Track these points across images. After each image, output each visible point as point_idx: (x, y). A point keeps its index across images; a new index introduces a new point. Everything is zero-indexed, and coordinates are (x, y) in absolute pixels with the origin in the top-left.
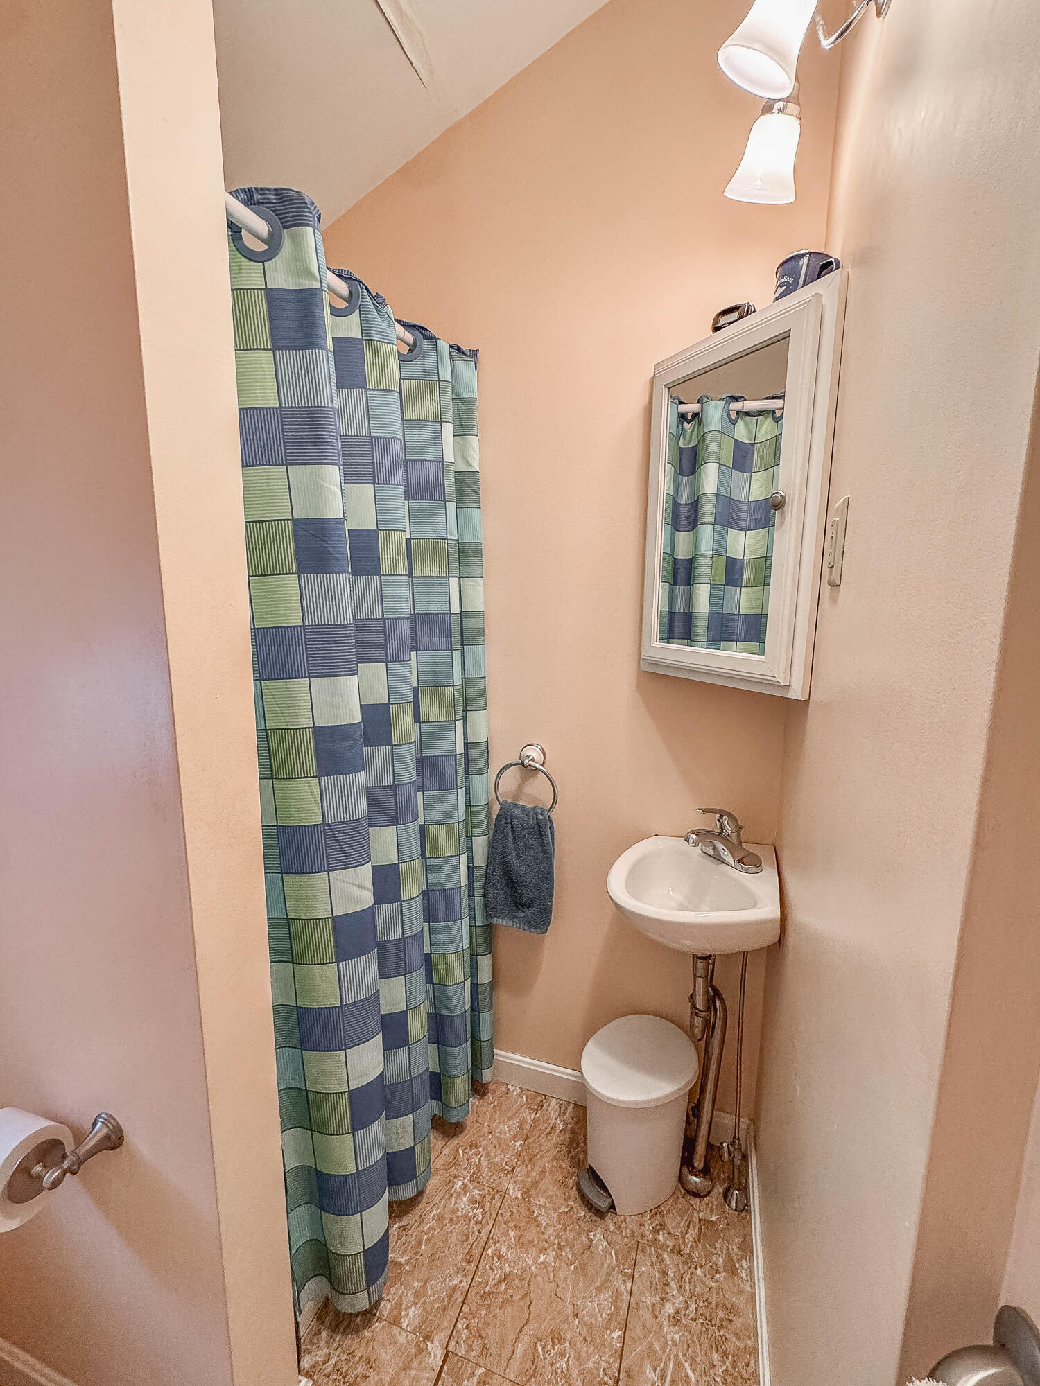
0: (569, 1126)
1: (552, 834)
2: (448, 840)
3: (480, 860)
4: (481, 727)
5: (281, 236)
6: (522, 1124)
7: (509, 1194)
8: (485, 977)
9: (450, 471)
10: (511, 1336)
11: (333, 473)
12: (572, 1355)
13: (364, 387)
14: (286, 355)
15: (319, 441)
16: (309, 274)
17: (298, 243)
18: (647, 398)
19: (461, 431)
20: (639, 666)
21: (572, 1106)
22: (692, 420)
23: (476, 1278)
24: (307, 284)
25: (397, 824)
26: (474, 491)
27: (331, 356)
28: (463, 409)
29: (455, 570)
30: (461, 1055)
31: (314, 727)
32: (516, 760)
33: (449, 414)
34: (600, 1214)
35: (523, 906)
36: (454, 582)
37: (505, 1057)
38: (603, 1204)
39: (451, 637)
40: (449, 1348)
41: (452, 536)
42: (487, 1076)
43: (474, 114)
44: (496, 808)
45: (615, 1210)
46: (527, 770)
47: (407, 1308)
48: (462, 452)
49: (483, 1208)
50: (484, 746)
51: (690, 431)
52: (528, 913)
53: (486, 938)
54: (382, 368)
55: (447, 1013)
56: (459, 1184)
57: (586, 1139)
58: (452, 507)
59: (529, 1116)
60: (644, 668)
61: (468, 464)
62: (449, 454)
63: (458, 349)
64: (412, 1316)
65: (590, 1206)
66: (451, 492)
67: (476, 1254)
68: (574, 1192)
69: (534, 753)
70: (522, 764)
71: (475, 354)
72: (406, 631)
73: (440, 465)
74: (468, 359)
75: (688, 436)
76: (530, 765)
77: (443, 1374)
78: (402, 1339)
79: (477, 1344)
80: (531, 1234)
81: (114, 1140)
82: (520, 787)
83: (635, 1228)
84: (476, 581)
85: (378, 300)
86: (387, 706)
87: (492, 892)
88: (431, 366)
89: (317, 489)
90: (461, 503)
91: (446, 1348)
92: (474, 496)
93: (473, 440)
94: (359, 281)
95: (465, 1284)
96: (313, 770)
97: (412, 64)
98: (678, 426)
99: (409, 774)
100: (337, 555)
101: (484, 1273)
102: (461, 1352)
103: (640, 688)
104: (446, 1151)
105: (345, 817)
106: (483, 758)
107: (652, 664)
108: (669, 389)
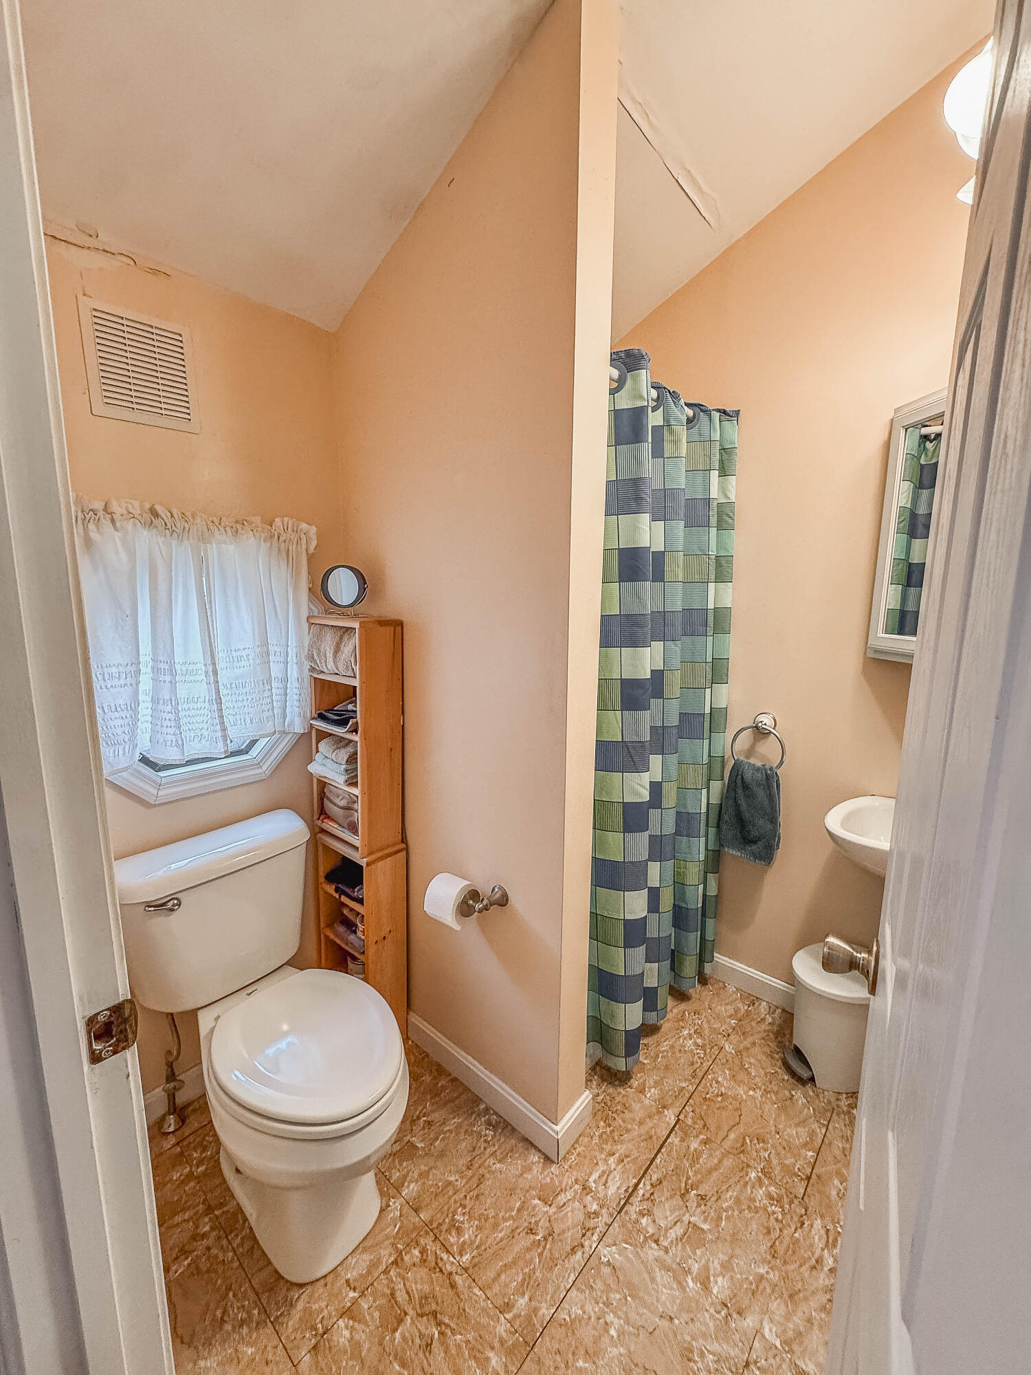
0: (777, 1022)
1: (778, 786)
2: (695, 776)
3: (715, 800)
4: (723, 695)
5: (626, 376)
6: (737, 1011)
7: (725, 1048)
8: (712, 891)
9: (714, 505)
10: (726, 1128)
11: (646, 517)
12: (773, 1151)
13: (663, 457)
14: (623, 448)
15: (638, 499)
16: (641, 397)
17: (636, 380)
18: (887, 434)
19: (724, 473)
20: (865, 654)
21: (779, 1011)
22: (934, 439)
23: (699, 1088)
24: (639, 404)
25: (663, 754)
26: (730, 517)
27: (650, 445)
28: (725, 456)
29: (712, 577)
30: (693, 938)
31: (621, 679)
32: (751, 723)
33: (717, 465)
34: (802, 1081)
35: (750, 841)
36: (712, 586)
37: (724, 960)
38: (805, 1074)
39: (706, 627)
40: (680, 1117)
41: (713, 552)
42: (708, 968)
43: (748, 235)
44: (730, 764)
45: (815, 1083)
46: (760, 733)
47: (650, 1088)
48: (723, 490)
49: (705, 1051)
50: (724, 711)
51: (932, 449)
52: (754, 847)
53: (714, 862)
54: (676, 442)
55: (684, 905)
56: (686, 1032)
57: (792, 1033)
58: (713, 531)
59: (743, 1009)
60: (871, 655)
61: (726, 497)
62: (714, 493)
63: (724, 412)
64: (653, 1093)
65: (793, 1074)
66: (713, 521)
67: (700, 1074)
68: (779, 1063)
69: (767, 721)
70: (757, 727)
71: (737, 413)
72: (679, 622)
73: (708, 501)
74: (733, 419)
75: (930, 454)
76: (763, 728)
77: (676, 1129)
78: (647, 1102)
79: (701, 1123)
80: (742, 1076)
81: (503, 901)
82: (753, 747)
83: (833, 1100)
84: (727, 586)
85: (675, 395)
86: (662, 671)
87: (724, 827)
88: (706, 430)
89: (635, 528)
90: (720, 527)
91: (678, 1117)
92: (730, 521)
93: (732, 479)
94: (665, 388)
95: (692, 1088)
96: (618, 705)
97: (705, 219)
98: (919, 446)
99: (674, 720)
100: (645, 570)
101: (706, 1087)
102: (690, 1122)
103: (865, 671)
104: (675, 1011)
105: (636, 739)
106: (722, 720)
107: (876, 651)
108: (906, 429)
